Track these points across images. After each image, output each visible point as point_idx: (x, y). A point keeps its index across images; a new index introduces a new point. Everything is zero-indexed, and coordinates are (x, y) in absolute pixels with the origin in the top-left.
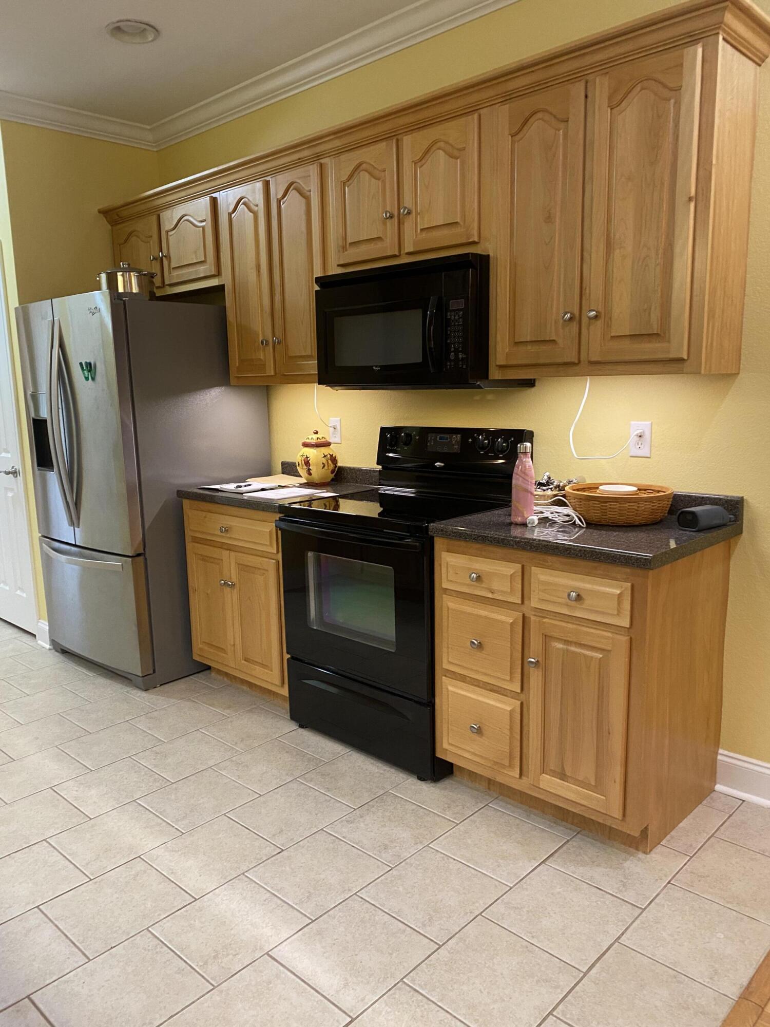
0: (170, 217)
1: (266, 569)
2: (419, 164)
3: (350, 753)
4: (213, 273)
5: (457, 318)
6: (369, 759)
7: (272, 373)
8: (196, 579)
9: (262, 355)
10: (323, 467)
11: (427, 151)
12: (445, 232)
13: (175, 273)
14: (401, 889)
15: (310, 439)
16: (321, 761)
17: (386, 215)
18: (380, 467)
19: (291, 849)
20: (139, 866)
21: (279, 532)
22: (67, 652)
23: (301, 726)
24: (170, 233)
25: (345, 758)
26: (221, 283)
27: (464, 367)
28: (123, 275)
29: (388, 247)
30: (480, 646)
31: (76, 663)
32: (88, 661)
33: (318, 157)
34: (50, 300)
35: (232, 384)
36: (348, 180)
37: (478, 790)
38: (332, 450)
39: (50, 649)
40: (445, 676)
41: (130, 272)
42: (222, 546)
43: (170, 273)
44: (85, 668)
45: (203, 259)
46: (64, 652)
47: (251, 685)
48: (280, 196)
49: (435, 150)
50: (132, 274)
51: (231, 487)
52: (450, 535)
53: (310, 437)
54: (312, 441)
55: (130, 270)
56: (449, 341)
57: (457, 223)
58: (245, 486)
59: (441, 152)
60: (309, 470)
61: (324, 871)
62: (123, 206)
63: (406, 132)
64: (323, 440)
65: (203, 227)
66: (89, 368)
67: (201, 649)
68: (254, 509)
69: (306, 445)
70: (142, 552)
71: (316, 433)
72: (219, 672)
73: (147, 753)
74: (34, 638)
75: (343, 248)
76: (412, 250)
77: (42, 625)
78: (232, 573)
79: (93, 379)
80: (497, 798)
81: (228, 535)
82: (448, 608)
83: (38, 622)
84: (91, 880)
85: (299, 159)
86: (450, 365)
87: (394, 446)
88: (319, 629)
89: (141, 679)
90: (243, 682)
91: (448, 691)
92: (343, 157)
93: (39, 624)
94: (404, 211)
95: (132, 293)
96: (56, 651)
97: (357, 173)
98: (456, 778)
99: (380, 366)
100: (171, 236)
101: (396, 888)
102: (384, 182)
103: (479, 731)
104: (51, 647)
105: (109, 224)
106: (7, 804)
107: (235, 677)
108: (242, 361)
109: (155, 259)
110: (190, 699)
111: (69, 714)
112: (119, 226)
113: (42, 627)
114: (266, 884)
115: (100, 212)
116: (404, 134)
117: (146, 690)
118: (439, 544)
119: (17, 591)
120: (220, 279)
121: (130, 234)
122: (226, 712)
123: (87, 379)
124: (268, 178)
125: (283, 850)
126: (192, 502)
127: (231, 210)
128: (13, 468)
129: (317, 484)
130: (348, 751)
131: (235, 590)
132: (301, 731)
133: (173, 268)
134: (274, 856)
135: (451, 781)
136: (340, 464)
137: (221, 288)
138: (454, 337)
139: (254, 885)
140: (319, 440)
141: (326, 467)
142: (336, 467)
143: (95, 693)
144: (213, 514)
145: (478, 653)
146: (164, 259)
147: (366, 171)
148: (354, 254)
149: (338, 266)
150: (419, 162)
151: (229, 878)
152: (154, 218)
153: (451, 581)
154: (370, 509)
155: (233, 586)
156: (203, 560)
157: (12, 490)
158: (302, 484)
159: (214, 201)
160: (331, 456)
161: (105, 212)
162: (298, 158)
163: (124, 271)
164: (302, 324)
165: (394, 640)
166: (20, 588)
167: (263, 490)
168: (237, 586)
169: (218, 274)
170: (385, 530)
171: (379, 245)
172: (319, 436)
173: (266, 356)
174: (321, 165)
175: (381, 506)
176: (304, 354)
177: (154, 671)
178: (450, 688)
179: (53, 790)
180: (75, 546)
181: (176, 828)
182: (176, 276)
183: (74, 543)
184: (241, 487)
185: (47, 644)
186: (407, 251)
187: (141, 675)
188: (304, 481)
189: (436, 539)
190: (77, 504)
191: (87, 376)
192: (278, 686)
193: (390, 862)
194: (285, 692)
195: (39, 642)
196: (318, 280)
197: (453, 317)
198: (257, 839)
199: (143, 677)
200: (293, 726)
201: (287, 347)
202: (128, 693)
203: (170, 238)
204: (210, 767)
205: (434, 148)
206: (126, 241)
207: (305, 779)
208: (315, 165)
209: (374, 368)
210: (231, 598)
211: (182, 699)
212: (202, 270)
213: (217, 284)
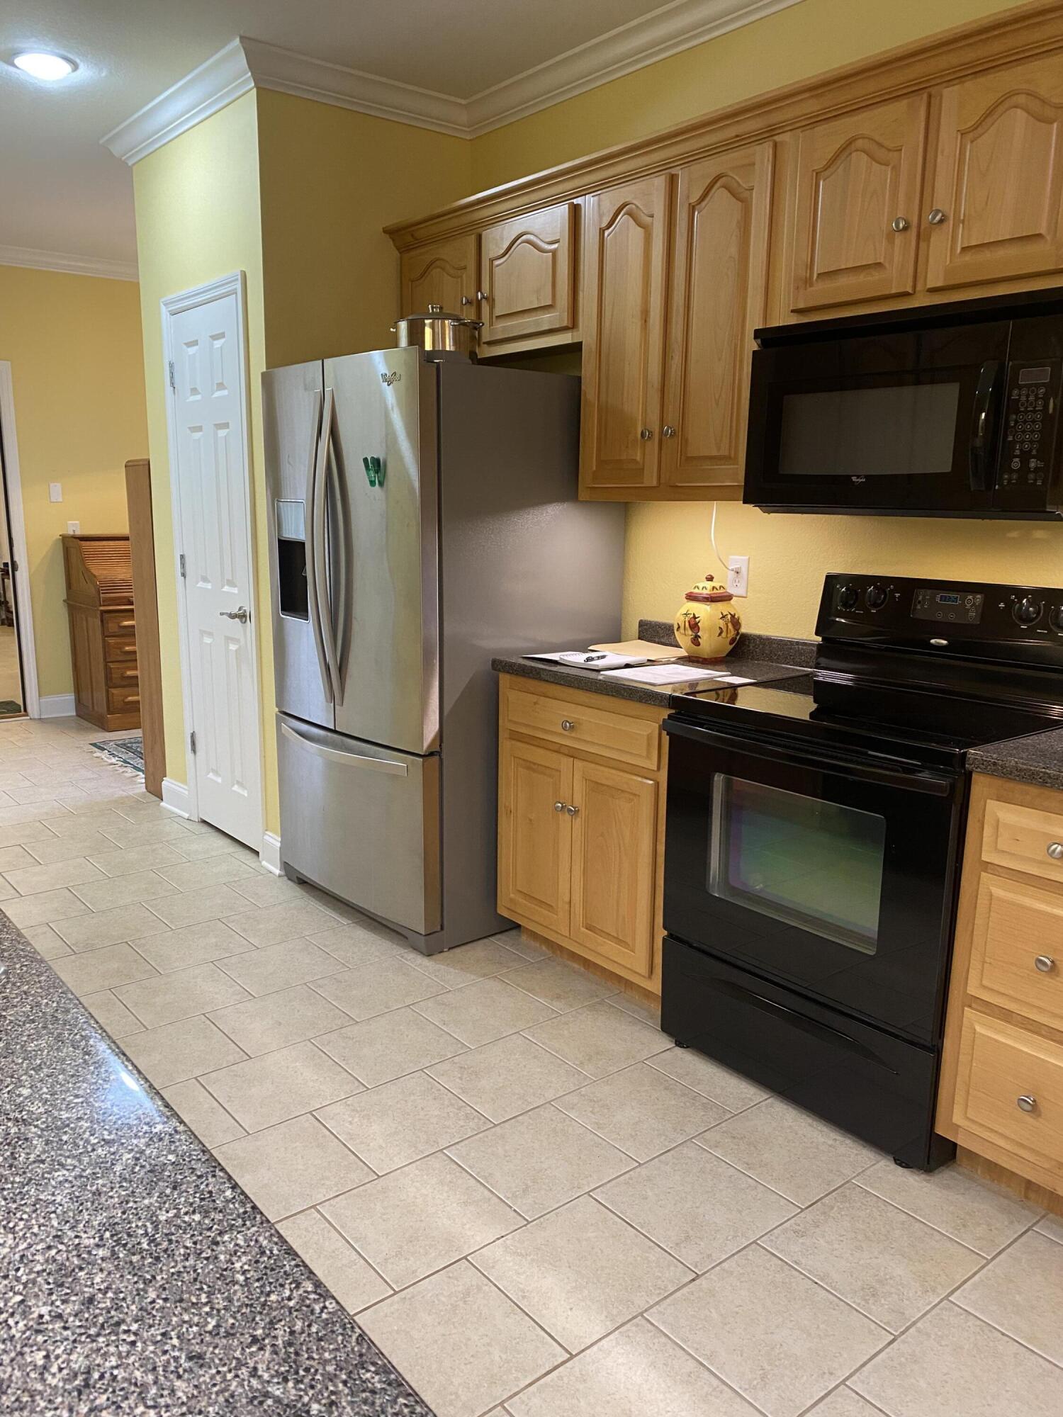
0: (499, 237)
1: (637, 793)
2: (971, 136)
3: (769, 1101)
4: (565, 324)
5: (1032, 398)
6: (804, 1116)
7: (655, 483)
8: (512, 793)
9: (639, 454)
10: (720, 634)
11: (989, 113)
12: (1012, 251)
13: (500, 325)
14: (923, 1384)
15: (701, 588)
16: (725, 1111)
17: (897, 225)
18: (819, 639)
19: (712, 1275)
20: (469, 1277)
21: (666, 739)
22: (306, 882)
23: (679, 1044)
24: (497, 263)
25: (763, 1109)
26: (576, 341)
27: (1039, 483)
28: (432, 327)
29: (895, 278)
30: (1053, 969)
31: (320, 902)
32: (338, 900)
33: (770, 132)
34: (320, 362)
35: (580, 499)
36: (826, 168)
37: (1006, 1197)
38: (735, 607)
39: (280, 876)
40: (970, 1006)
41: (444, 319)
42: (559, 750)
43: (491, 324)
44: (334, 910)
45: (549, 303)
46: (302, 882)
47: (587, 963)
48: (693, 200)
49: (1007, 110)
50: (446, 322)
51: (578, 658)
52: (1011, 773)
53: (701, 585)
54: (705, 592)
55: (442, 316)
56: (1010, 438)
57: (1039, 236)
58: (599, 658)
59: (1019, 111)
60: (697, 637)
61: (777, 1327)
62: (425, 221)
63: (949, 81)
64: (722, 591)
65: (554, 252)
66: (376, 467)
67: (511, 900)
68: (624, 698)
69: (691, 597)
70: (438, 749)
71: (710, 579)
72: (535, 936)
73: (446, 1066)
74: (256, 857)
75: (806, 282)
76: (940, 284)
77: (271, 840)
78: (576, 791)
79: (381, 484)
80: (1043, 1217)
81: (573, 735)
82: (991, 895)
83: (264, 834)
84: (396, 1293)
85: (737, 136)
86: (1010, 480)
87: (851, 606)
88: (723, 897)
89: (423, 938)
90: (574, 956)
91: (974, 1033)
92: (821, 129)
93: (266, 837)
94: (934, 218)
95: (444, 351)
96: (289, 879)
97: (846, 153)
98: (961, 1169)
99: (866, 477)
100: (498, 266)
101: (913, 1380)
102: (896, 169)
103: (1034, 1109)
104: (283, 873)
105: (398, 249)
106: (249, 1134)
107: (561, 948)
108: (601, 463)
109: (468, 302)
110: (496, 977)
111: (320, 986)
112: (413, 253)
113: (272, 842)
114: (685, 1342)
115: (385, 231)
116: (945, 85)
117: (429, 956)
118: (981, 786)
119: (233, 786)
120: (575, 334)
121: (432, 263)
122: (556, 1005)
123: (372, 483)
124: (673, 171)
125: (698, 1276)
126: (514, 678)
127: (604, 225)
128: (240, 609)
129: (705, 659)
130: (766, 1096)
131: (579, 819)
132: (679, 1051)
133: (497, 317)
134: (685, 1285)
135: (954, 1174)
136: (743, 630)
137: (576, 348)
138: (1024, 432)
139: (663, 1339)
140: (715, 591)
141: (724, 634)
142: (738, 633)
143: (354, 953)
144: (548, 699)
145: (1048, 979)
146: (484, 303)
147: (864, 151)
148: (823, 293)
149: (793, 311)
150: (969, 133)
151: (620, 1321)
152: (472, 239)
153: (1003, 851)
154: (798, 707)
155: (576, 812)
156: (528, 768)
157: (236, 641)
158: (680, 658)
159: (575, 211)
160: (733, 616)
161: (393, 233)
162: (734, 134)
163: (434, 317)
164: (717, 404)
165: (876, 937)
166: (238, 783)
167: (628, 666)
168: (583, 813)
169: (573, 325)
170: (870, 752)
171: (876, 276)
172: (715, 583)
173: (648, 458)
174: (775, 145)
175: (815, 701)
176: (714, 453)
177: (442, 928)
178: (978, 1029)
179: (313, 1116)
180: (335, 731)
181: (515, 1210)
182: (502, 328)
183: (332, 727)
184: (592, 659)
185: (276, 868)
186: (930, 285)
187: (423, 933)
188: (682, 652)
189: (974, 776)
190: (342, 669)
191: (373, 479)
192: (643, 976)
193: (888, 1323)
194: (655, 986)
195: (264, 863)
196: (758, 334)
197: (1023, 398)
198: (650, 1247)
199: (425, 935)
200: (665, 1042)
201: (685, 441)
202: (402, 957)
203: (496, 270)
204: (549, 1102)
205: (1006, 105)
206: (422, 276)
207: (706, 1140)
208: (766, 145)
209: (854, 479)
210: (570, 832)
211: (484, 975)
212: (546, 320)
213: (570, 342)
